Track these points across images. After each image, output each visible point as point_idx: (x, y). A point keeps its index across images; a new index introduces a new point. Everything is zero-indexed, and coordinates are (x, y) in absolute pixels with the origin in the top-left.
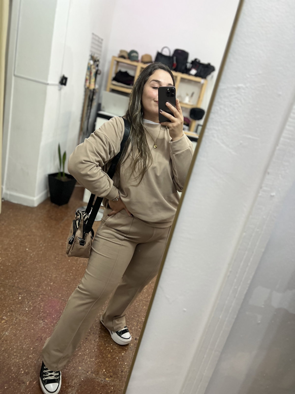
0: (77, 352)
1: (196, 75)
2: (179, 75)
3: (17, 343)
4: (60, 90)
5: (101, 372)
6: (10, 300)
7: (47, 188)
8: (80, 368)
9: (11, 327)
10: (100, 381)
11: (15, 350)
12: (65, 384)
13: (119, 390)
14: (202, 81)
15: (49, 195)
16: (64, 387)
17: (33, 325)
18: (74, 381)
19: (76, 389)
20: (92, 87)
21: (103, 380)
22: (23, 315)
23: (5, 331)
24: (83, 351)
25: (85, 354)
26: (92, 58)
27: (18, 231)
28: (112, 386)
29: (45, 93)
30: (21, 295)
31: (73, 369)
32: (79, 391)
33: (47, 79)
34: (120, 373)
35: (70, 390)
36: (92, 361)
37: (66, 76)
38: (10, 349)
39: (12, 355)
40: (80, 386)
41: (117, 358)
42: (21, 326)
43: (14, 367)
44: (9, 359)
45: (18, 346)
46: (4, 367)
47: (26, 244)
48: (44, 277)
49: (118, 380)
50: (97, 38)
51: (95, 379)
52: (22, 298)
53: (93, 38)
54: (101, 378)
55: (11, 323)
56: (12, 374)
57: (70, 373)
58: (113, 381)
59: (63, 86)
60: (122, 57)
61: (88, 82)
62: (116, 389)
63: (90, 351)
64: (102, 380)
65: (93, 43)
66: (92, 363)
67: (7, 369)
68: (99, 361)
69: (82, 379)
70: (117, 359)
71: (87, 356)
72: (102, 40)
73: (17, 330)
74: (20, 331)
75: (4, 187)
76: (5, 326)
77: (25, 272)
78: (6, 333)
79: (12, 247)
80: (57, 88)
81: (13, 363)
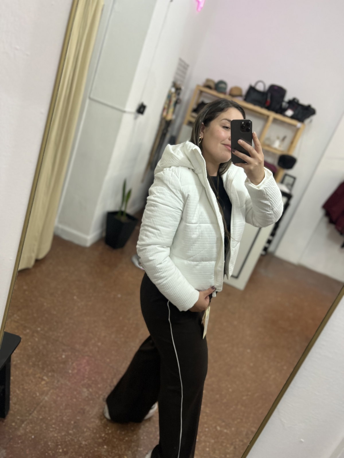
1: (292, 117)
2: (272, 115)
4: (136, 118)
6: (52, 357)
7: (102, 226)
14: (299, 124)
15: (104, 234)
20: (170, 117)
22: (66, 379)
26: (174, 85)
27: (67, 274)
29: (119, 121)
30: (65, 352)
33: (124, 106)
37: (145, 103)
39: (50, 427)
42: (63, 391)
43: (51, 442)
44: (47, 431)
45: (57, 417)
46: (40, 441)
47: (75, 291)
50: (183, 64)
52: (65, 357)
53: (180, 64)
55: (52, 386)
59: (140, 116)
60: (209, 87)
61: (166, 111)
65: (178, 69)
67: (43, 443)
72: (188, 66)
73: (58, 396)
77: (71, 325)
79: (59, 292)
80: (133, 116)
81: (51, 438)
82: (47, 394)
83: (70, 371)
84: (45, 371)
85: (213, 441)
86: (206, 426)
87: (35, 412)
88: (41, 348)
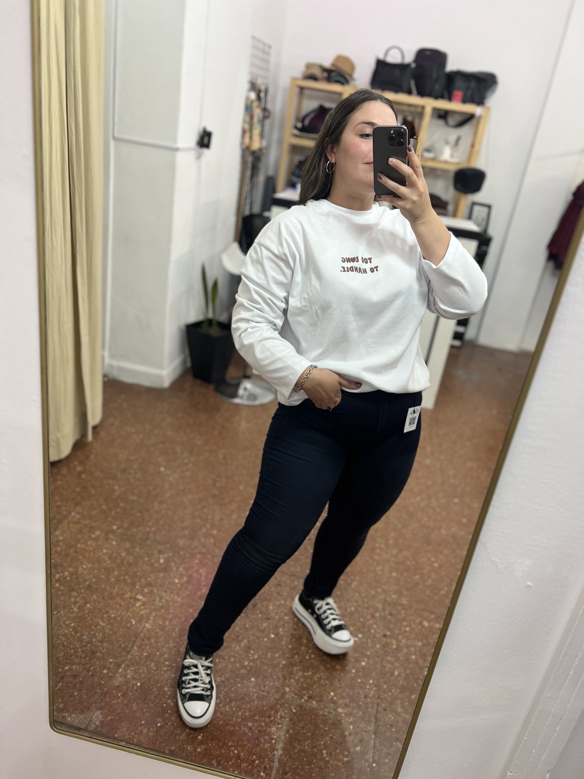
0: (278, 660)
2: (430, 104)
3: (168, 643)
4: (199, 157)
5: (326, 697)
6: (145, 565)
7: (182, 351)
8: (287, 689)
9: (154, 614)
10: (326, 713)
11: (166, 656)
12: (263, 719)
13: (365, 731)
14: (477, 110)
15: (189, 364)
16: (262, 725)
17: (191, 611)
18: (279, 714)
19: (284, 728)
20: (256, 146)
21: (332, 711)
22: (172, 593)
23: (145, 620)
24: (288, 658)
25: (291, 664)
26: (253, 86)
27: (141, 436)
28: (351, 723)
29: (172, 168)
30: (163, 554)
31: (275, 690)
32: (291, 731)
33: (174, 138)
34: (363, 700)
35: (274, 730)
36: (308, 677)
37: (209, 129)
38: (158, 653)
39: (163, 665)
40: (292, 722)
41: (354, 671)
42: (171, 611)
43: (168, 687)
44: (158, 672)
45: (170, 649)
46: (151, 687)
47: (160, 459)
48: (198, 521)
49: (361, 713)
50: (260, 46)
51: (317, 709)
52: (165, 559)
53: (254, 47)
54: (327, 708)
55: (153, 607)
56: (169, 699)
57: (270, 697)
58: (351, 714)
59: (205, 151)
60: (312, 77)
61: (247, 135)
62: (358, 730)
63: (301, 658)
64: (330, 713)
65: (253, 56)
66: (308, 681)
67: (157, 691)
68: (321, 676)
69: (294, 711)
70: (354, 673)
71: (296, 666)
72: (270, 47)
73: (165, 619)
74: (171, 620)
75: (106, 354)
76: (142, 612)
77: (163, 512)
78: (147, 625)
79: (135, 466)
80: (193, 154)
81: (167, 680)
82: (148, 619)
83: (177, 581)
84: (137, 587)
85: (420, 644)
86: (405, 623)
87: (135, 648)
88: (123, 554)
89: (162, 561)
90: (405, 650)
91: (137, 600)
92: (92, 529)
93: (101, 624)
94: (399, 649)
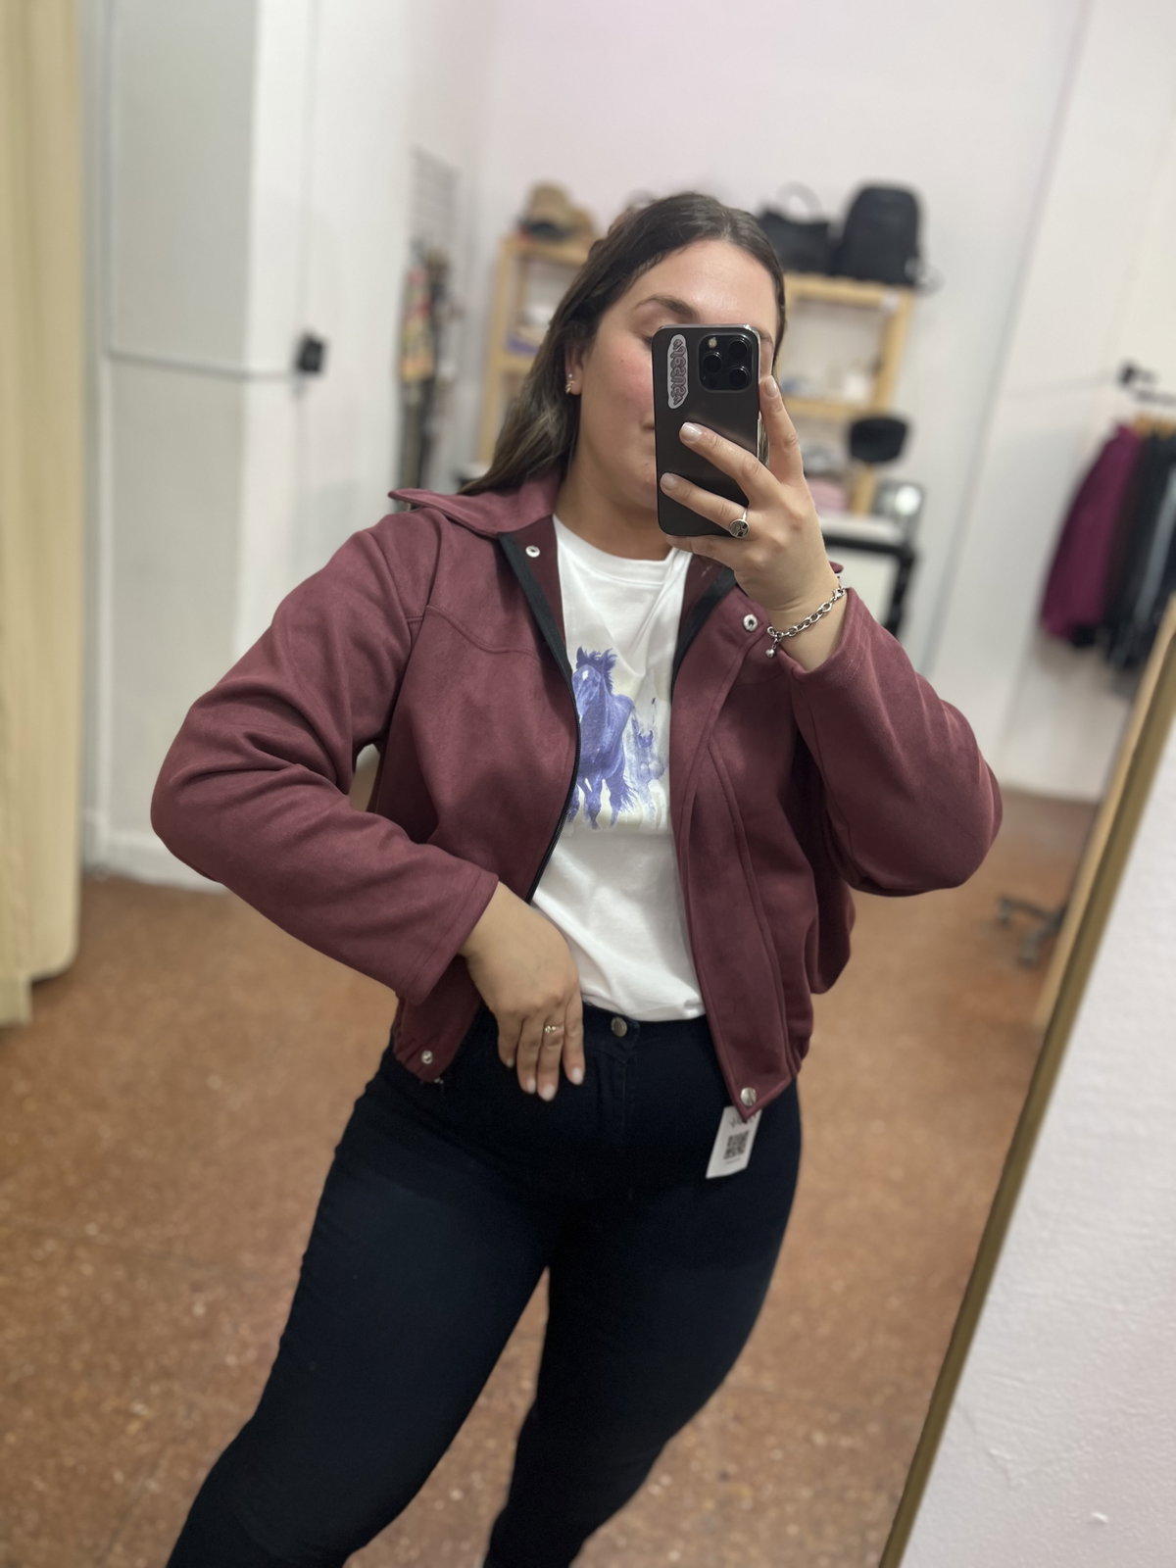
4: (299, 394)
14: (888, 296)
23: (147, 1471)
29: (237, 414)
30: (203, 1292)
33: (239, 352)
50: (432, 171)
53: (420, 174)
55: (169, 1434)
59: (312, 380)
60: (547, 232)
65: (419, 190)
72: (455, 175)
75: (102, 818)
77: (211, 1185)
80: (285, 388)
82: (154, 1468)
83: (231, 1360)
84: (136, 1380)
85: (805, 1493)
86: (771, 1440)
87: (118, 1549)
88: (108, 1297)
89: (199, 1310)
90: (772, 1513)
91: (131, 1416)
92: (36, 1236)
93: (40, 1485)
94: (758, 1509)
